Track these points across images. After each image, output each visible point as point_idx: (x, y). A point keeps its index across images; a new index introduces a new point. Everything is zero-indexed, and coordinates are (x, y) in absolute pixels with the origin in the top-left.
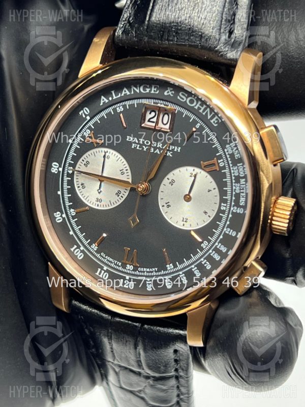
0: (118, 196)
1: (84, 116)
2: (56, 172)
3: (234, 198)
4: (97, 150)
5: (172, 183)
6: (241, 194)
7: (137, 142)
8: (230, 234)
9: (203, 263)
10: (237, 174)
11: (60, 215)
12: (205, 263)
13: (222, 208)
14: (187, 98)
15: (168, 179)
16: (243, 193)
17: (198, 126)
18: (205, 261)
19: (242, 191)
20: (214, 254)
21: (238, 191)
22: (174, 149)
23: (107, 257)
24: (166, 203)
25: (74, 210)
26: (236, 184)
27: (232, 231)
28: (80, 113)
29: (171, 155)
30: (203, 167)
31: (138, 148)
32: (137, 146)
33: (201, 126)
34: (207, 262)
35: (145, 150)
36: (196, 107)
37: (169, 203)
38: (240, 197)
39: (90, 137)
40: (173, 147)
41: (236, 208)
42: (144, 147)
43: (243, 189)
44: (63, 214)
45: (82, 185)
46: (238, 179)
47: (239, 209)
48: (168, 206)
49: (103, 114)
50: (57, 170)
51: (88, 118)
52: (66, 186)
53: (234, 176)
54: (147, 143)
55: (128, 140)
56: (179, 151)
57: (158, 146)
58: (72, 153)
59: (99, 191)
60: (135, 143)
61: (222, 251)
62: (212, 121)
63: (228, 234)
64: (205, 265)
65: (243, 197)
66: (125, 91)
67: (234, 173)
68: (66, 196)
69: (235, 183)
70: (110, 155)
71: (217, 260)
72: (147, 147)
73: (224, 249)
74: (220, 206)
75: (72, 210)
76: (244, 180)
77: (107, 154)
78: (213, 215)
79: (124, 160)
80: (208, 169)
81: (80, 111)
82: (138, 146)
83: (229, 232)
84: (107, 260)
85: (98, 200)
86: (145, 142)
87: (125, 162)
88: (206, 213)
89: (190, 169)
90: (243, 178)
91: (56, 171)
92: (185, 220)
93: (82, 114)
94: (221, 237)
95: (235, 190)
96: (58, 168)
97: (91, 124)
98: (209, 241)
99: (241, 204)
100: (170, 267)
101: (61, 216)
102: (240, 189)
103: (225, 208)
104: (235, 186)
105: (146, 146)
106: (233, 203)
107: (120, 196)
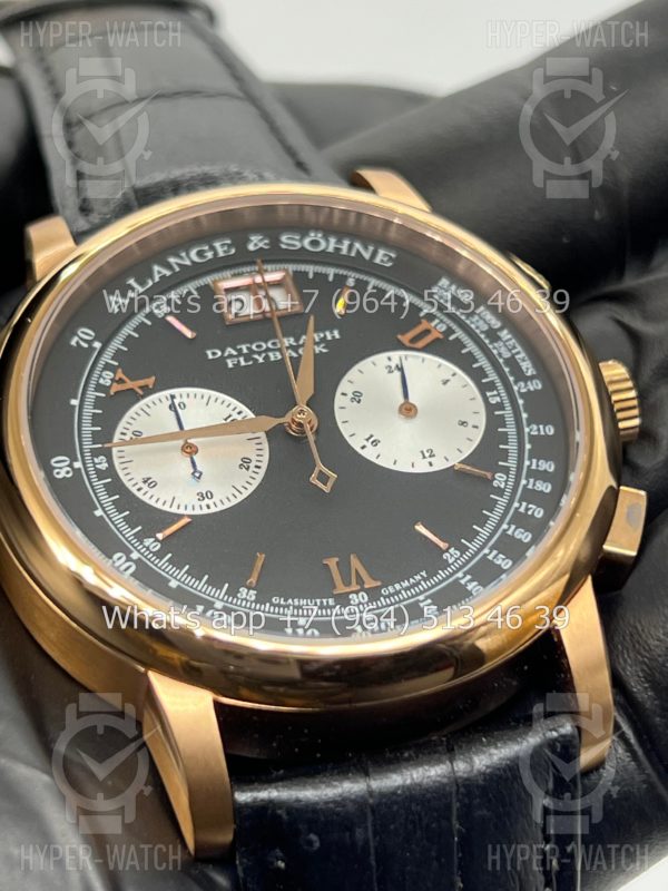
0: (248, 469)
1: (85, 345)
2: (70, 475)
3: (507, 370)
4: (147, 400)
5: (357, 397)
6: (517, 357)
7: (235, 353)
8: (542, 433)
9: (522, 510)
10: (486, 328)
11: (124, 558)
12: (527, 509)
13: (493, 401)
14: (301, 240)
15: (343, 394)
16: (518, 353)
17: (351, 282)
18: (524, 504)
19: (514, 351)
20: (534, 485)
21: (507, 355)
22: (325, 336)
23: (290, 601)
24: (367, 440)
25: (152, 540)
26: (496, 344)
27: (541, 427)
28: (73, 343)
29: (324, 351)
30: (408, 344)
31: (243, 363)
32: (239, 361)
33: (357, 281)
34: (530, 506)
35: (261, 360)
36: (331, 249)
37: (372, 436)
38: (518, 363)
39: (121, 381)
40: (322, 335)
41: (522, 384)
42: (256, 356)
43: (514, 347)
44: (131, 552)
45: (145, 482)
46: (493, 335)
47: (529, 383)
48: (375, 443)
49: (128, 330)
50: (68, 469)
51: (97, 345)
52: (107, 500)
53: (482, 332)
54: (258, 346)
55: (210, 357)
56: (337, 336)
57: (287, 345)
58: (88, 428)
59: (197, 475)
60: (231, 356)
61: (545, 471)
62: (377, 260)
63: (539, 436)
64: (530, 513)
65: (524, 360)
66: (159, 272)
67: (477, 328)
68: (118, 518)
69: (491, 342)
70: (185, 400)
71: (548, 491)
72: (264, 355)
73: (548, 466)
74: (486, 399)
75: (148, 542)
76: (505, 332)
77: (177, 401)
78: (482, 421)
79: (222, 396)
80: (420, 344)
81: (71, 338)
82: (242, 359)
83: (539, 430)
84: (294, 607)
85: (202, 497)
86: (254, 347)
87: (229, 399)
88: (463, 423)
89: (381, 359)
90: (501, 329)
91: (68, 472)
92: (427, 455)
93: (77, 343)
94: (528, 446)
95: (500, 354)
96: (70, 466)
97: (107, 358)
98: (506, 470)
99: (529, 374)
100: (452, 555)
101: (129, 559)
102: (510, 350)
103: (498, 399)
104: (495, 348)
105: (259, 353)
106: (511, 379)
107: (252, 468)
